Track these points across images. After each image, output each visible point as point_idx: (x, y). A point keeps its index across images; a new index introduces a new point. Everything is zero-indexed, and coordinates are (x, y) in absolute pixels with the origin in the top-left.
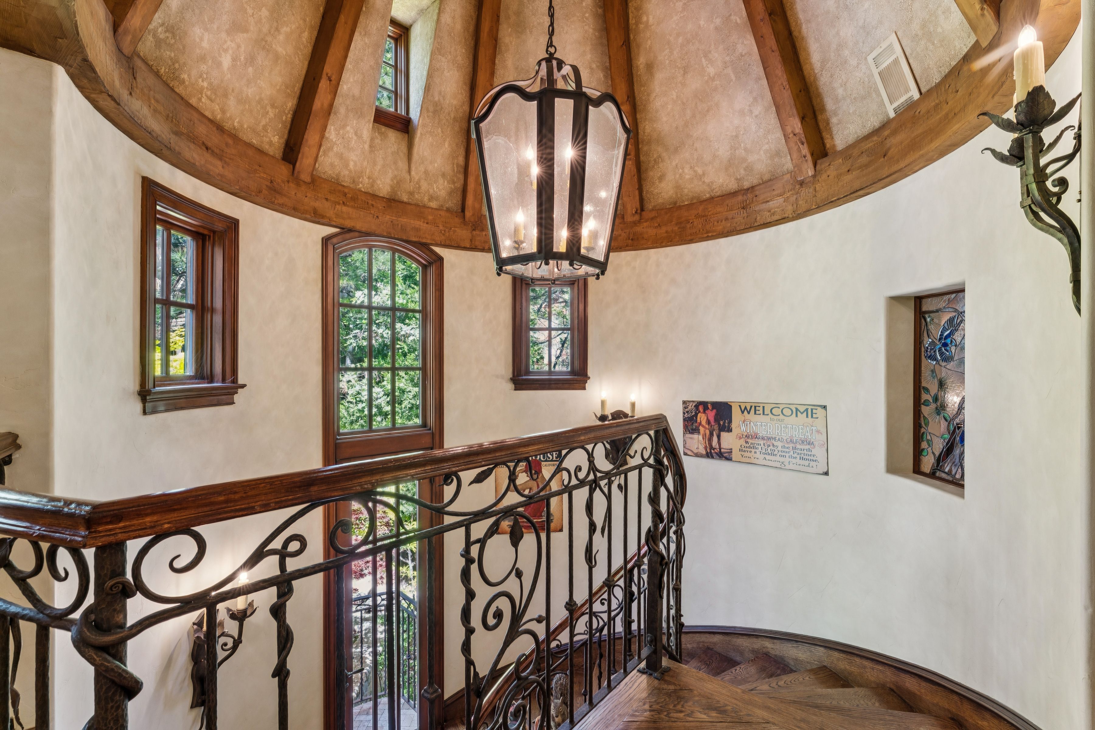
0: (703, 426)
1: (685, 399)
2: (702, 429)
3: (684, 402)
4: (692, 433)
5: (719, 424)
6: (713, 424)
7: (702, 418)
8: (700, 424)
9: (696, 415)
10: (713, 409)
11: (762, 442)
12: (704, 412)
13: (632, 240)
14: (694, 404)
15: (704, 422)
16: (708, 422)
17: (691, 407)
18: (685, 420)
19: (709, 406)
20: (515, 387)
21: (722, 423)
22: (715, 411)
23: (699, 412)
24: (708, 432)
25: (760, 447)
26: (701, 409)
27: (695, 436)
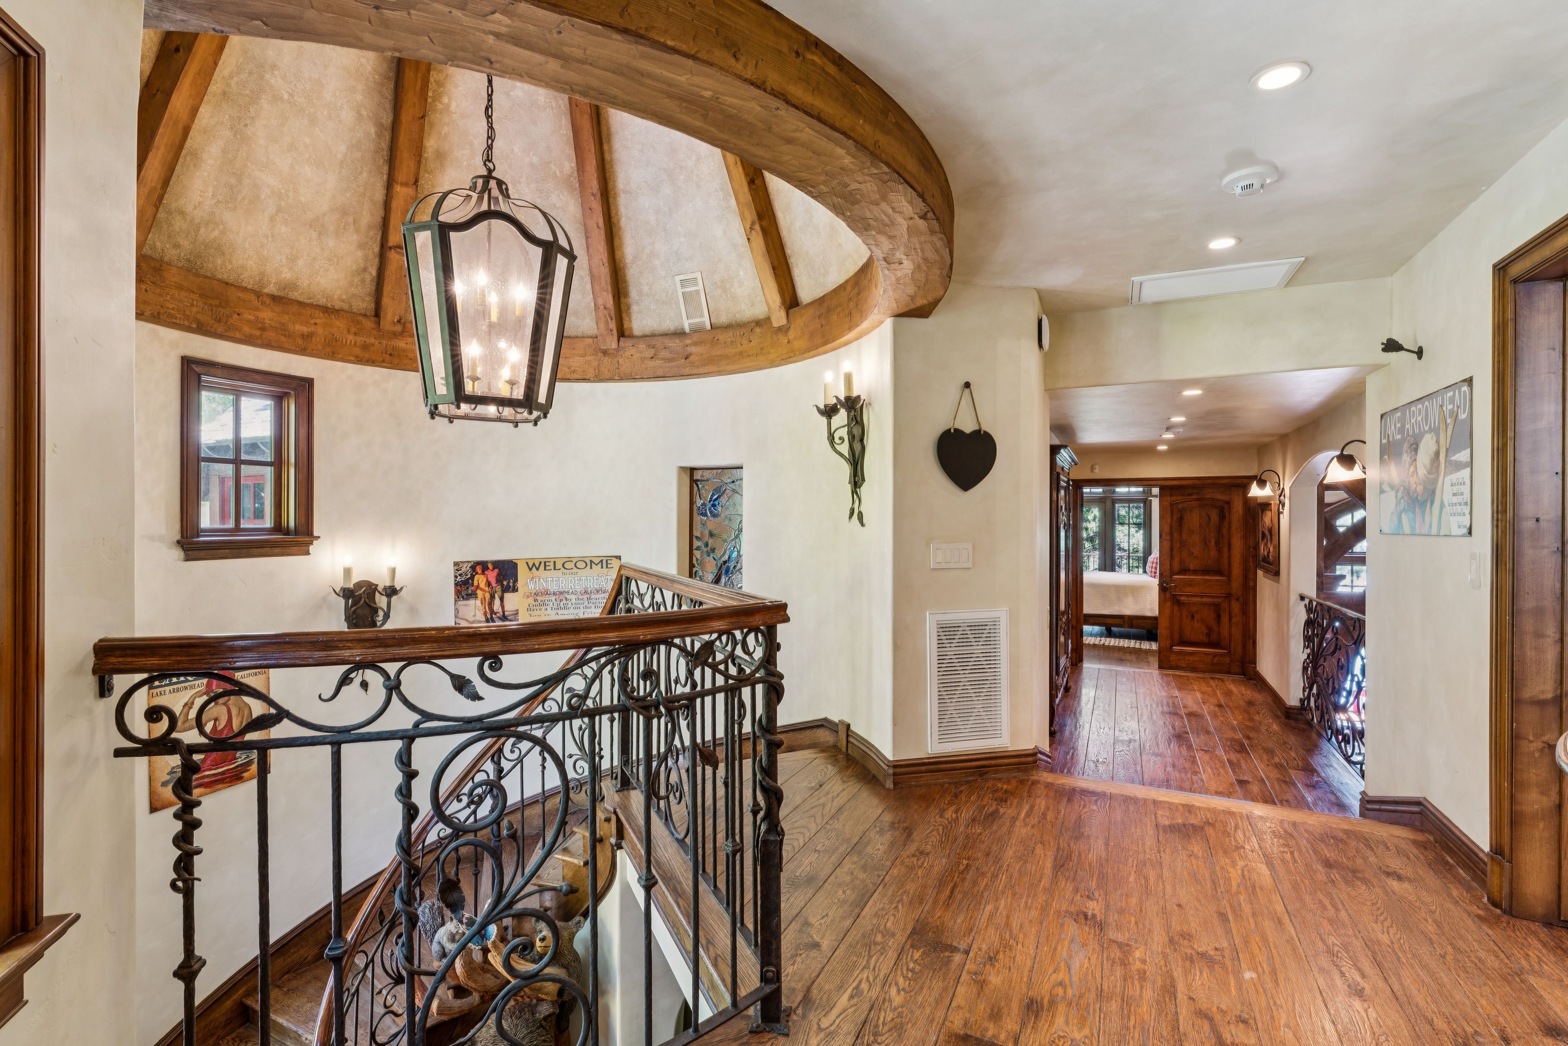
0: (482, 590)
1: (457, 560)
2: (479, 592)
3: (456, 564)
4: (467, 599)
5: (502, 585)
6: (494, 585)
7: (480, 580)
8: (478, 587)
9: (472, 577)
10: (494, 568)
11: (553, 598)
12: (483, 573)
13: (390, 355)
14: (470, 565)
15: (483, 585)
16: (489, 584)
17: (465, 568)
18: (456, 585)
19: (490, 566)
20: (186, 555)
21: (505, 583)
22: (496, 570)
23: (477, 573)
24: (488, 596)
25: (551, 603)
26: (479, 570)
27: (472, 602)
